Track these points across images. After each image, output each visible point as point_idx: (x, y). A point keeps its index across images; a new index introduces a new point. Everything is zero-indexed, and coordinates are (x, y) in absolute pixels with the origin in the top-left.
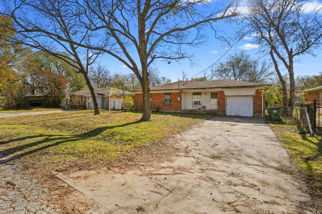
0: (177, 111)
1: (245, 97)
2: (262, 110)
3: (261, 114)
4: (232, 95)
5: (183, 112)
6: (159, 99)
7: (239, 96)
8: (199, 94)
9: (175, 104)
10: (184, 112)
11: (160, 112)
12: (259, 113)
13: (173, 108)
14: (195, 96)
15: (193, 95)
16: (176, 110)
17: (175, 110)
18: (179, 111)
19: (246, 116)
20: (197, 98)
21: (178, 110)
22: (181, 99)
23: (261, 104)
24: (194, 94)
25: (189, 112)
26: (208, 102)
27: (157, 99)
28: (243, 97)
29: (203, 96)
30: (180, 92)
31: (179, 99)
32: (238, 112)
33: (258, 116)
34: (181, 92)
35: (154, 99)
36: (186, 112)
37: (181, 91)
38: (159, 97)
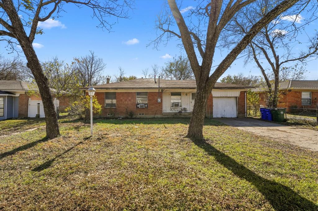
0: (156, 116)
1: (229, 98)
2: (245, 110)
3: (244, 115)
4: (220, 96)
5: (164, 117)
6: (130, 100)
7: (226, 97)
8: (179, 94)
9: (153, 107)
10: (166, 116)
11: (135, 118)
12: (243, 114)
13: (150, 112)
14: (173, 97)
15: (171, 95)
16: (155, 114)
17: (153, 114)
18: (159, 116)
19: (230, 117)
20: (175, 99)
21: (158, 114)
22: (162, 100)
23: (244, 105)
24: (173, 94)
25: (173, 116)
26: (188, 103)
27: (126, 100)
28: (227, 98)
29: (183, 97)
30: (160, 91)
31: (159, 100)
32: (223, 114)
33: (242, 116)
34: (162, 92)
35: (121, 100)
36: (169, 116)
37: (162, 90)
38: (130, 98)
